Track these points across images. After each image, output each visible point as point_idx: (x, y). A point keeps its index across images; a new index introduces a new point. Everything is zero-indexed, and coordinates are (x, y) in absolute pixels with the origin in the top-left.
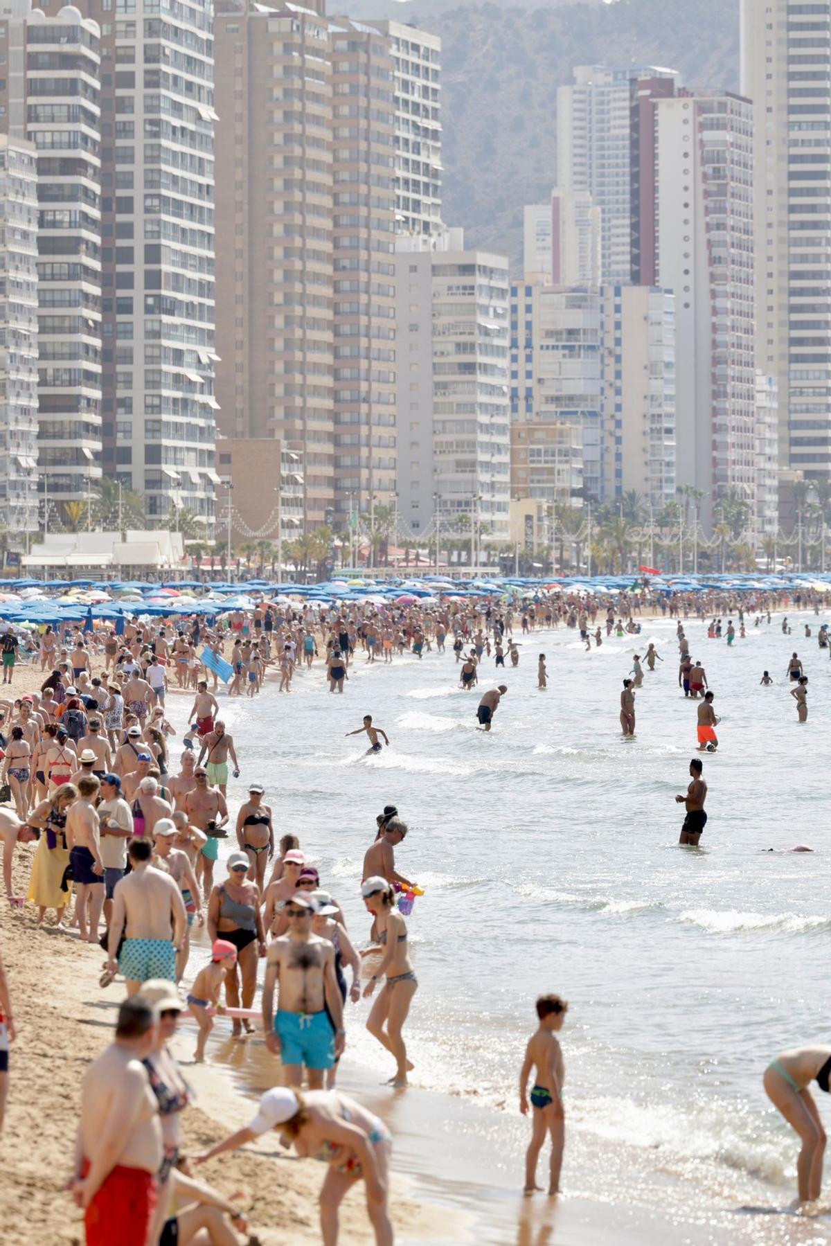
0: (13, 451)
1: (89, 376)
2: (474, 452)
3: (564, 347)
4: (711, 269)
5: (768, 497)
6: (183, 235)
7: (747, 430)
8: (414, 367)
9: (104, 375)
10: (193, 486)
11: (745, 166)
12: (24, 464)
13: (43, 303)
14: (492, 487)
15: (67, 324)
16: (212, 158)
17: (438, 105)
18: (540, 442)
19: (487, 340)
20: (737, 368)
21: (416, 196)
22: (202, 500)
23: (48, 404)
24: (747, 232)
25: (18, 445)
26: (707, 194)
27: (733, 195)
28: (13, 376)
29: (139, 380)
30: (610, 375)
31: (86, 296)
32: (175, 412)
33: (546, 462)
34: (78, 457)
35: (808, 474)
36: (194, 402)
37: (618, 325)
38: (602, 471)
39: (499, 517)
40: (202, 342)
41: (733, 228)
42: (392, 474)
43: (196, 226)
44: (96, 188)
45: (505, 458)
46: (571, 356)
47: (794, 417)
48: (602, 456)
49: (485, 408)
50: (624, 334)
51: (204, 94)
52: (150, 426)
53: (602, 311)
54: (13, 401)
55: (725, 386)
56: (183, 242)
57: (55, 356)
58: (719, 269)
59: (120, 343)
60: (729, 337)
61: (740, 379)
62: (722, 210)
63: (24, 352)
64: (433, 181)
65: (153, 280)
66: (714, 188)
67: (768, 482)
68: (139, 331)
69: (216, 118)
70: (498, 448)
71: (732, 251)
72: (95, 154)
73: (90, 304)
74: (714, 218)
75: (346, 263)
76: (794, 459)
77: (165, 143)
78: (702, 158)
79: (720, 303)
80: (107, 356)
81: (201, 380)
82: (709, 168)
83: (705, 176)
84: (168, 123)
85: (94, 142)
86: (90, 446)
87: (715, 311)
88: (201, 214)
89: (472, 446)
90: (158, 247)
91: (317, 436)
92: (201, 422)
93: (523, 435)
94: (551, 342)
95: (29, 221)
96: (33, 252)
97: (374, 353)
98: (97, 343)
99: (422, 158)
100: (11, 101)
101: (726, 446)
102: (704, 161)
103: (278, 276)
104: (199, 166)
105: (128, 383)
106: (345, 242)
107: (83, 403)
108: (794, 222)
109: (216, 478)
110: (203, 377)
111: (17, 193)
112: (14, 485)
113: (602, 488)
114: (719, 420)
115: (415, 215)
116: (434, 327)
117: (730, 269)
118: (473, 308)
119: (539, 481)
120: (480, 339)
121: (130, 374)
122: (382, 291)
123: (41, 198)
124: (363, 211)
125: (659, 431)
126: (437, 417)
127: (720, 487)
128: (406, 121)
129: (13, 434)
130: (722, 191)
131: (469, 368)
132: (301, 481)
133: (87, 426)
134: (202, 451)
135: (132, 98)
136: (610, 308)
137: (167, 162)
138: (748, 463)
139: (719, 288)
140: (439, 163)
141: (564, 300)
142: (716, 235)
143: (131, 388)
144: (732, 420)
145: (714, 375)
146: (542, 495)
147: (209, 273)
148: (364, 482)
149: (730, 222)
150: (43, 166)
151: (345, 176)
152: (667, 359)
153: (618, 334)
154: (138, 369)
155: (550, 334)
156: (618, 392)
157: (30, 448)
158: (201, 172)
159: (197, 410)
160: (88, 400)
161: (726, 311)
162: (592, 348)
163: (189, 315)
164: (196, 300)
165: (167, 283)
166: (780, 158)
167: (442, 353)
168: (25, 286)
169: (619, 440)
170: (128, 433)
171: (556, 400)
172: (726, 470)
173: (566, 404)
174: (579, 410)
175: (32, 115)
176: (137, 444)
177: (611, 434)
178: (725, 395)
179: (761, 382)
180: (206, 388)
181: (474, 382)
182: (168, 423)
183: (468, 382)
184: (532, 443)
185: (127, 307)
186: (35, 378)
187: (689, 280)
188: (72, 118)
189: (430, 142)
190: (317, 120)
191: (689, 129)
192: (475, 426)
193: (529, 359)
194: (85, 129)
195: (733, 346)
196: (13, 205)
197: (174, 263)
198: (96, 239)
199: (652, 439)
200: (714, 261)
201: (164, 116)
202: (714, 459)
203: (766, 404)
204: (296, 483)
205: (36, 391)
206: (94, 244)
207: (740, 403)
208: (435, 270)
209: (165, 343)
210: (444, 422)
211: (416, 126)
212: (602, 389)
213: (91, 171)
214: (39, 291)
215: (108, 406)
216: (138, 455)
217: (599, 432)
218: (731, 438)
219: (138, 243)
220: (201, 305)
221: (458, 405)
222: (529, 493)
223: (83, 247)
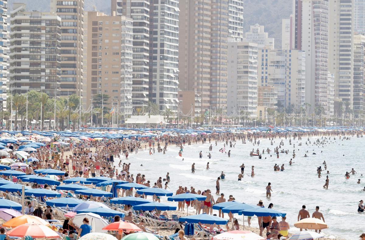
0: (126, 94)
1: (145, 76)
2: (247, 94)
3: (276, 66)
4: (316, 45)
5: (331, 106)
6: (170, 40)
7: (325, 88)
8: (232, 72)
9: (149, 75)
10: (172, 103)
11: (326, 18)
12: (128, 98)
13: (134, 58)
14: (252, 103)
15: (140, 63)
16: (178, 21)
17: (243, 2)
18: (266, 91)
19: (252, 65)
20: (322, 71)
21: (236, 26)
22: (174, 107)
23: (135, 83)
24: (326, 35)
25: (127, 93)
26: (315, 25)
27: (322, 26)
28: (126, 76)
29: (158, 76)
30: (288, 73)
31: (145, 56)
32: (167, 85)
33: (268, 96)
34: (142, 96)
35: (343, 99)
36: (172, 82)
37: (290, 60)
38: (285, 99)
39: (254, 111)
40: (174, 67)
41: (322, 35)
42: (226, 100)
43: (174, 38)
44: (148, 29)
45: (256, 96)
46: (277, 68)
47: (341, 84)
48: (285, 94)
49: (251, 83)
50: (292, 62)
51: (176, 4)
52: (161, 88)
53: (286, 56)
54: (126, 82)
55: (319, 76)
56: (170, 42)
57: (137, 71)
58: (318, 45)
59: (154, 67)
60: (320, 63)
61: (323, 75)
62: (319, 30)
63: (129, 70)
64: (241, 22)
65: (162, 52)
66: (317, 24)
67: (331, 102)
68: (158, 65)
69: (179, 10)
70: (254, 93)
71: (321, 40)
72: (148, 21)
73: (146, 58)
74: (317, 32)
75: (214, 45)
76: (340, 95)
77: (166, 17)
78: (314, 16)
79: (318, 54)
80: (150, 71)
81: (174, 76)
82: (315, 19)
83: (314, 21)
84: (166, 12)
85: (148, 18)
86: (145, 93)
87: (316, 57)
88: (175, 35)
89: (247, 92)
90: (164, 43)
91: (205, 90)
92: (174, 87)
93: (262, 89)
94: (272, 64)
95: (131, 38)
96: (132, 45)
97: (221, 69)
98: (148, 67)
99: (238, 16)
100: (127, 8)
101: (319, 92)
102: (314, 17)
103: (196, 49)
104: (175, 23)
105: (156, 77)
106: (214, 40)
107: (144, 82)
108: (341, 32)
109: (178, 101)
110: (175, 76)
111: (128, 31)
112: (126, 103)
113: (285, 103)
114: (317, 85)
115: (236, 31)
116: (238, 62)
117: (321, 45)
118: (248, 57)
119: (266, 102)
120: (249, 65)
121: (156, 75)
122: (224, 53)
123: (134, 32)
124: (219, 32)
125: (300, 88)
126: (238, 85)
127: (317, 103)
128: (234, 7)
129: (126, 90)
130: (319, 25)
131: (247, 72)
132: (200, 101)
133: (145, 88)
134: (174, 94)
135: (158, 6)
136: (288, 56)
137: (166, 22)
138: (325, 97)
139: (317, 50)
140: (243, 17)
141: (276, 53)
142: (317, 36)
143: (156, 78)
144: (320, 85)
145: (316, 73)
146: (266, 105)
147: (177, 49)
148: (218, 102)
149: (321, 33)
150: (134, 24)
151: (214, 23)
152: (303, 69)
153: (290, 62)
154: (158, 74)
155: (272, 62)
156: (290, 78)
157: (130, 94)
158: (175, 24)
159: (173, 84)
160: (145, 82)
161: (319, 57)
162: (283, 66)
163: (172, 60)
164: (173, 56)
165: (166, 52)
166: (338, 15)
167: (240, 68)
168: (129, 54)
169: (290, 90)
170: (155, 90)
171: (274, 79)
172: (319, 99)
173: (276, 81)
174: (280, 82)
175: (132, 11)
176: (158, 92)
177: (288, 89)
178: (319, 79)
179: (329, 75)
180: (176, 78)
181: (248, 76)
182: (165, 87)
183: (246, 76)
184: (264, 91)
185: (155, 58)
186: (132, 76)
187: (310, 48)
188: (142, 12)
189: (240, 12)
190: (207, 10)
191: (310, 8)
192: (248, 87)
193: (266, 69)
194: (145, 15)
195: (321, 66)
196: (127, 34)
197: (167, 47)
198: (148, 42)
199: (299, 90)
200: (316, 43)
201: (165, 11)
202: (316, 95)
203: (331, 81)
204: (199, 102)
205: (132, 79)
206: (147, 43)
207: (323, 81)
208: (238, 47)
209: (165, 67)
210: (240, 86)
211: (236, 8)
212: (286, 77)
213: (147, 25)
214: (133, 55)
215: (150, 83)
216: (158, 95)
217: (285, 88)
218: (320, 90)
219: (159, 42)
220: (175, 58)
221: (244, 82)
222: (263, 105)
223: (144, 44)
